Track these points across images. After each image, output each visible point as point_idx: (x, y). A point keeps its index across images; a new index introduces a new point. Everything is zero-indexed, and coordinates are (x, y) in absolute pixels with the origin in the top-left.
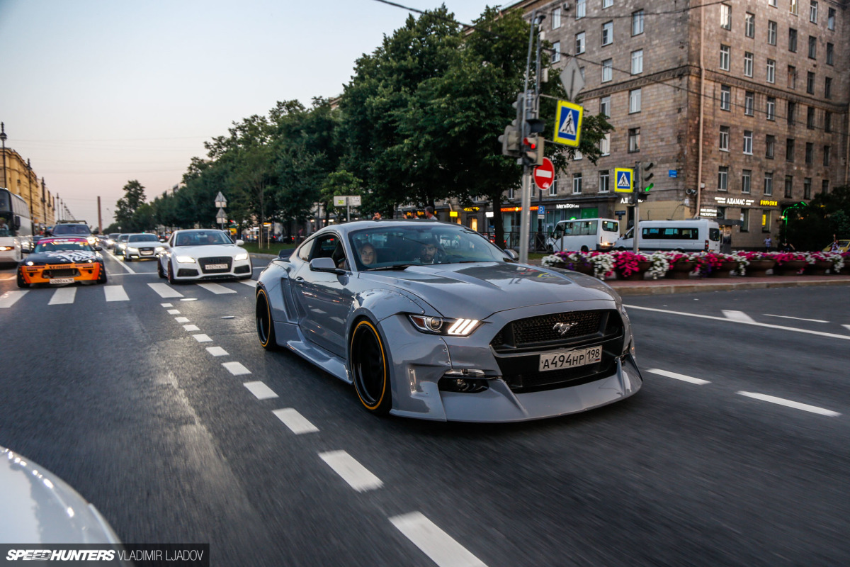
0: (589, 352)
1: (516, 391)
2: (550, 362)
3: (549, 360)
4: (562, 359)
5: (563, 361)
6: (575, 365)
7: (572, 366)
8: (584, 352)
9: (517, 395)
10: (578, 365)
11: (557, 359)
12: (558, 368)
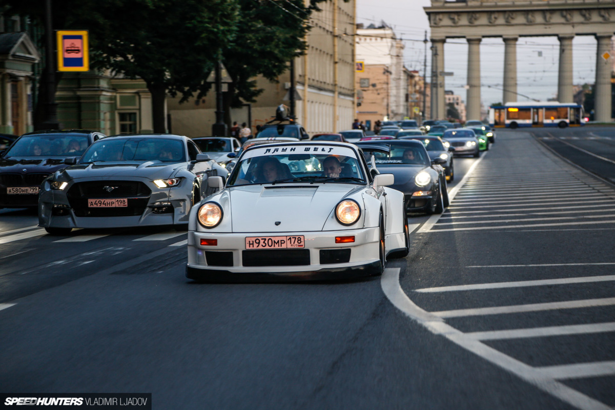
0: (118, 201)
1: (77, 215)
2: (94, 203)
3: (93, 203)
4: (100, 202)
5: (101, 203)
6: (109, 206)
7: (106, 207)
8: (114, 200)
9: (77, 218)
10: (111, 206)
11: (97, 202)
12: (99, 206)
